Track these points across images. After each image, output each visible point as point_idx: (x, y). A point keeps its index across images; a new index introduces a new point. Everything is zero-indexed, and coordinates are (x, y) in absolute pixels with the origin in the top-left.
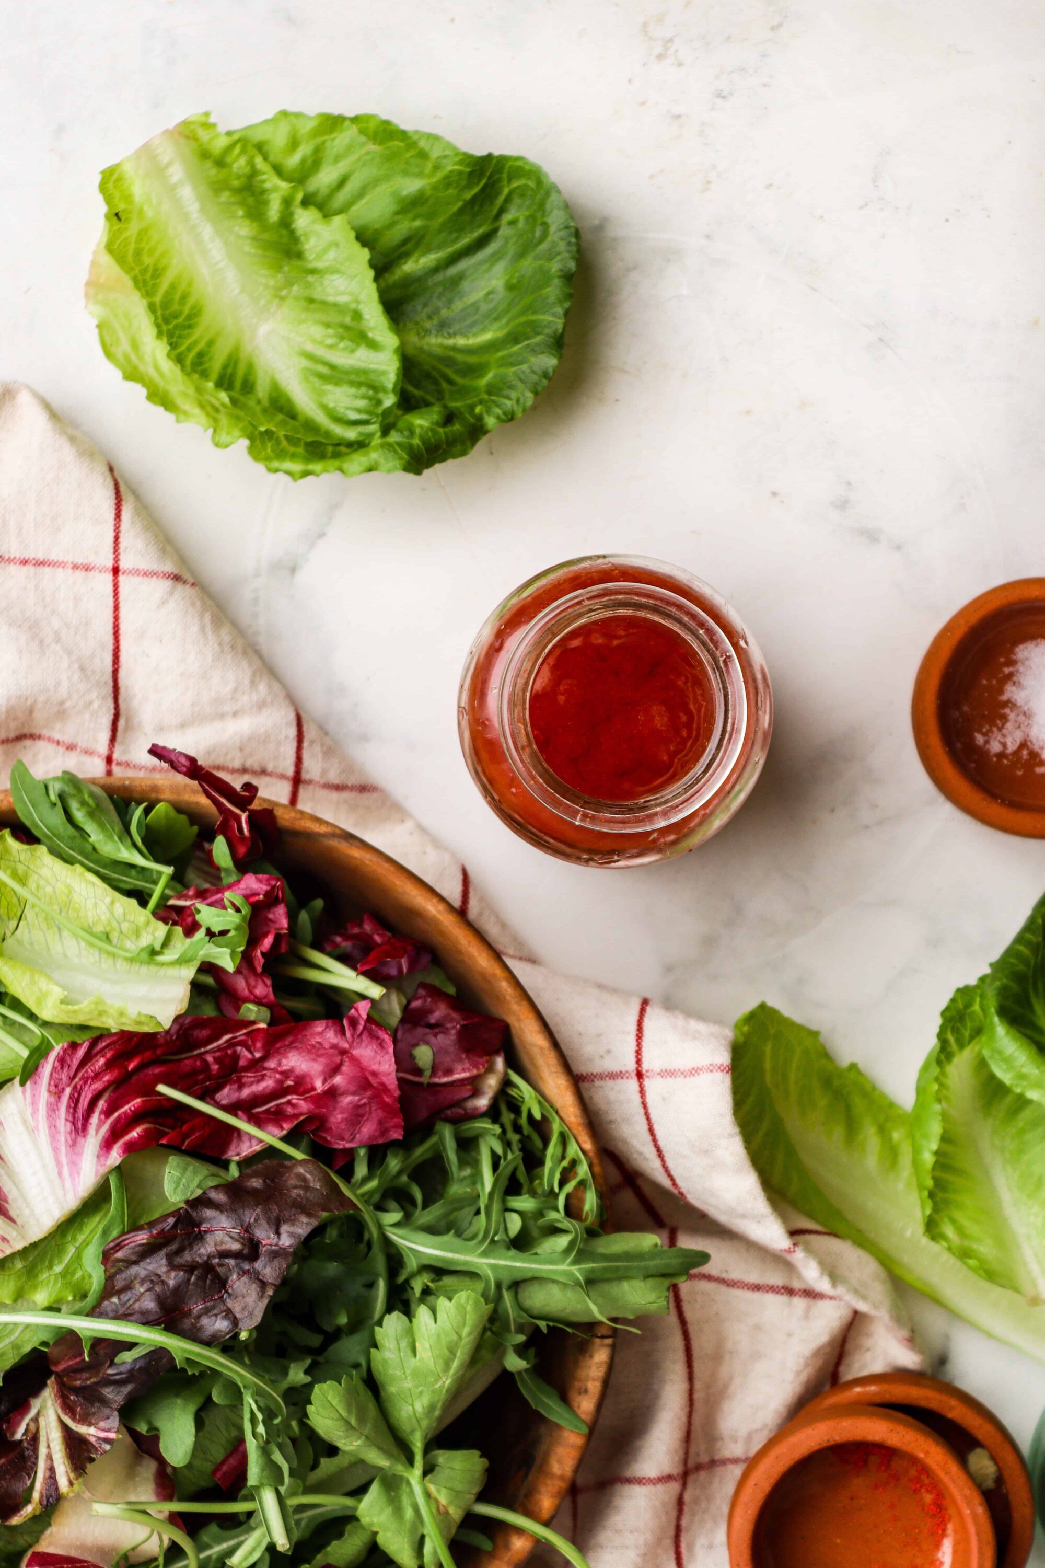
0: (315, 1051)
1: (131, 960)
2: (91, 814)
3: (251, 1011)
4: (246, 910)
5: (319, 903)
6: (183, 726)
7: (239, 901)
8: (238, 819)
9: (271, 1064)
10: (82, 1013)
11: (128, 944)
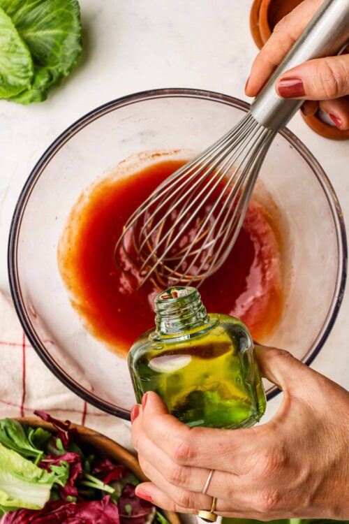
0: (91, 511)
1: (30, 482)
2: (15, 433)
3: (70, 498)
4: (68, 466)
5: (92, 457)
6: (47, 396)
7: (65, 463)
8: (64, 434)
9: (78, 515)
10: (14, 503)
11: (30, 476)
